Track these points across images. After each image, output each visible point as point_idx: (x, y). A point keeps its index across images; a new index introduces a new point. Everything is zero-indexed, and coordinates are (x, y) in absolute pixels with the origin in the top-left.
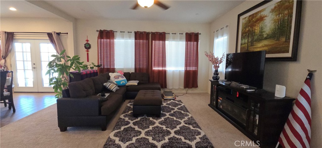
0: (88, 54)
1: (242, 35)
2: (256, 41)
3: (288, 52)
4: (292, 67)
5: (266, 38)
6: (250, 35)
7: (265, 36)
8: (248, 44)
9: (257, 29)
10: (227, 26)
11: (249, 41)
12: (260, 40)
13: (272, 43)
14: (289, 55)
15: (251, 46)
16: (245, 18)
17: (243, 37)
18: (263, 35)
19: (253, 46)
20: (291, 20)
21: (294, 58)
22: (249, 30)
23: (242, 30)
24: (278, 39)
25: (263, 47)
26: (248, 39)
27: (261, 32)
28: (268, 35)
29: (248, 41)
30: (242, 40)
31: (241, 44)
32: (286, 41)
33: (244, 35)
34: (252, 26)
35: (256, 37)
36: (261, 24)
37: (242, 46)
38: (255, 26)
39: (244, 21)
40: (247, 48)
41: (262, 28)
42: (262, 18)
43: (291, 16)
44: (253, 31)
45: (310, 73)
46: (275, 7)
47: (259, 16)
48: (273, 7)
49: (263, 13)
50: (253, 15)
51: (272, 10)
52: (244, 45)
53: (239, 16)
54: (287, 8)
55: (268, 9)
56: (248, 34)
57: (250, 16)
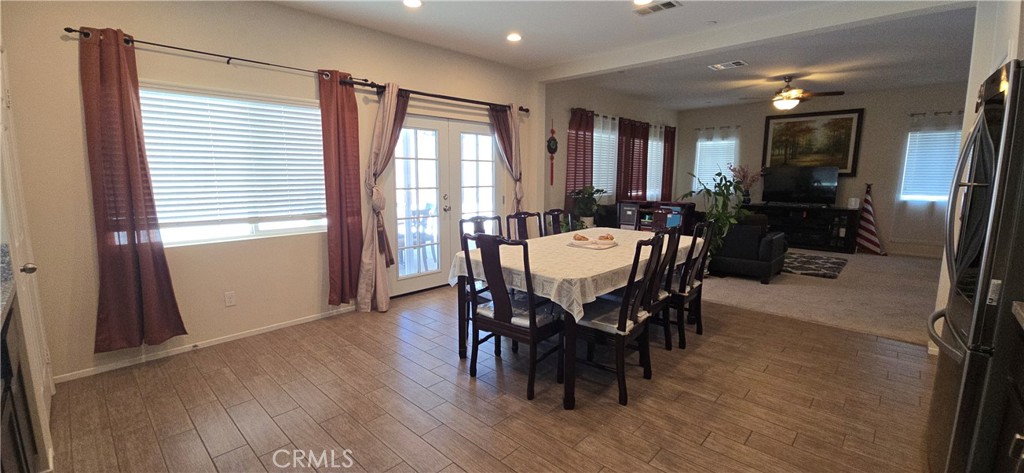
0: (552, 164)
1: (773, 144)
2: (800, 153)
3: (846, 168)
4: (849, 182)
5: (817, 153)
6: (789, 146)
7: (815, 150)
8: (786, 156)
9: (802, 141)
10: (738, 127)
11: (788, 152)
12: (808, 151)
13: (825, 158)
14: (849, 170)
15: (792, 159)
16: (779, 122)
17: (775, 146)
18: (811, 149)
19: (795, 158)
21: (854, 173)
22: (787, 140)
23: (773, 138)
24: (833, 155)
26: (786, 150)
27: (810, 145)
28: (819, 149)
29: (785, 152)
30: (773, 149)
31: (772, 155)
32: (843, 159)
33: (777, 144)
34: (793, 135)
35: (800, 150)
36: (808, 136)
37: (774, 158)
38: (799, 136)
39: (778, 127)
40: (783, 161)
41: (810, 141)
42: (809, 130)
43: (849, 136)
44: (794, 141)
45: (869, 186)
46: (829, 123)
47: (804, 126)
48: (826, 122)
49: (811, 125)
50: (794, 123)
51: (825, 125)
52: (777, 157)
53: (769, 119)
54: (844, 127)
55: (819, 122)
56: (786, 145)
57: (789, 123)
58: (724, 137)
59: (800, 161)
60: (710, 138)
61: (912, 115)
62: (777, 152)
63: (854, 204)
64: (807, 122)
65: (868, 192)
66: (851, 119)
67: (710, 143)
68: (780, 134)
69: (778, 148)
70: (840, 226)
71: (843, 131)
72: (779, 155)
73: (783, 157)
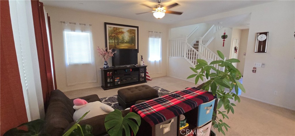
1: (109, 37)
2: (120, 43)
5: (126, 43)
6: (116, 39)
7: (125, 41)
8: (115, 44)
9: (120, 37)
10: (90, 25)
11: (116, 42)
12: (123, 42)
13: (129, 45)
15: (117, 45)
16: (110, 27)
17: (110, 39)
18: (124, 41)
19: (119, 45)
20: (135, 38)
21: (138, 52)
22: (115, 36)
23: (109, 34)
24: (131, 44)
25: (125, 46)
26: (115, 41)
28: (127, 41)
29: (115, 42)
30: (109, 40)
31: (109, 43)
32: (134, 46)
33: (111, 37)
34: (117, 34)
35: (120, 41)
36: (122, 35)
37: (110, 44)
38: (119, 35)
39: (110, 29)
40: (114, 46)
41: (123, 37)
42: (122, 32)
44: (117, 37)
46: (129, 30)
47: (120, 30)
48: (128, 30)
49: (123, 30)
50: (117, 28)
52: (112, 44)
53: (106, 24)
54: (133, 33)
55: (125, 29)
56: (115, 38)
57: (114, 28)
58: (83, 30)
59: (120, 46)
60: (73, 30)
61: (149, 31)
62: (111, 41)
63: (142, 64)
64: (121, 28)
65: (142, 58)
66: (135, 30)
67: (73, 33)
69: (111, 39)
71: (133, 34)
72: (112, 43)
73: (114, 44)
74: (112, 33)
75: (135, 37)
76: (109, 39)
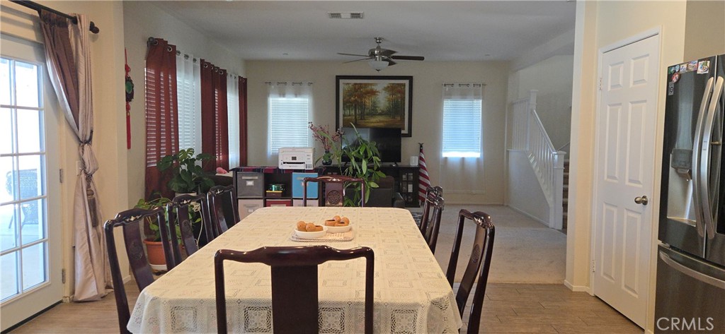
1: (344, 104)
2: (367, 114)
3: (404, 129)
5: (380, 114)
6: (357, 107)
7: (379, 112)
8: (356, 117)
9: (368, 102)
10: (310, 84)
11: (357, 112)
12: (374, 113)
13: (388, 120)
14: (406, 131)
15: (361, 119)
16: (347, 84)
17: (346, 106)
18: (376, 111)
19: (364, 119)
20: (404, 104)
21: (409, 135)
22: (356, 100)
23: (344, 98)
24: (394, 117)
25: (378, 122)
26: (355, 111)
27: (374, 105)
28: (383, 111)
29: (355, 113)
30: (344, 110)
31: (344, 116)
32: (401, 121)
33: (348, 104)
34: (361, 96)
35: (367, 111)
36: (373, 98)
37: (345, 118)
38: (365, 98)
39: (346, 87)
40: (354, 121)
41: (374, 102)
42: (373, 93)
43: (403, 99)
44: (362, 102)
45: (421, 146)
46: (388, 87)
47: (369, 88)
48: (386, 86)
49: (375, 88)
50: (361, 84)
51: (386, 89)
52: (349, 117)
53: (338, 78)
54: (399, 92)
55: (380, 85)
56: (355, 105)
57: (356, 84)
58: (297, 94)
59: (368, 122)
60: (282, 94)
61: (445, 85)
62: (347, 112)
63: (414, 162)
64: (371, 84)
65: (421, 151)
66: (404, 85)
67: (282, 99)
68: (349, 94)
69: (349, 108)
70: (408, 182)
71: (399, 95)
72: (350, 115)
73: (354, 117)
74: (351, 96)
75: (404, 100)
76: (344, 108)
